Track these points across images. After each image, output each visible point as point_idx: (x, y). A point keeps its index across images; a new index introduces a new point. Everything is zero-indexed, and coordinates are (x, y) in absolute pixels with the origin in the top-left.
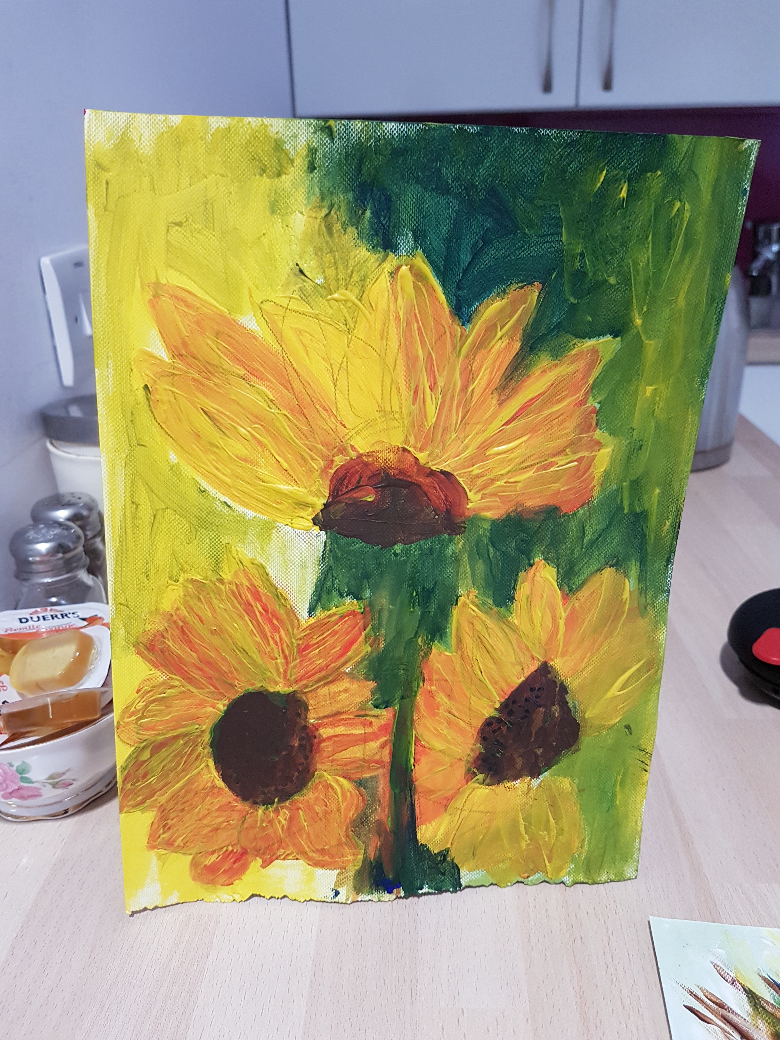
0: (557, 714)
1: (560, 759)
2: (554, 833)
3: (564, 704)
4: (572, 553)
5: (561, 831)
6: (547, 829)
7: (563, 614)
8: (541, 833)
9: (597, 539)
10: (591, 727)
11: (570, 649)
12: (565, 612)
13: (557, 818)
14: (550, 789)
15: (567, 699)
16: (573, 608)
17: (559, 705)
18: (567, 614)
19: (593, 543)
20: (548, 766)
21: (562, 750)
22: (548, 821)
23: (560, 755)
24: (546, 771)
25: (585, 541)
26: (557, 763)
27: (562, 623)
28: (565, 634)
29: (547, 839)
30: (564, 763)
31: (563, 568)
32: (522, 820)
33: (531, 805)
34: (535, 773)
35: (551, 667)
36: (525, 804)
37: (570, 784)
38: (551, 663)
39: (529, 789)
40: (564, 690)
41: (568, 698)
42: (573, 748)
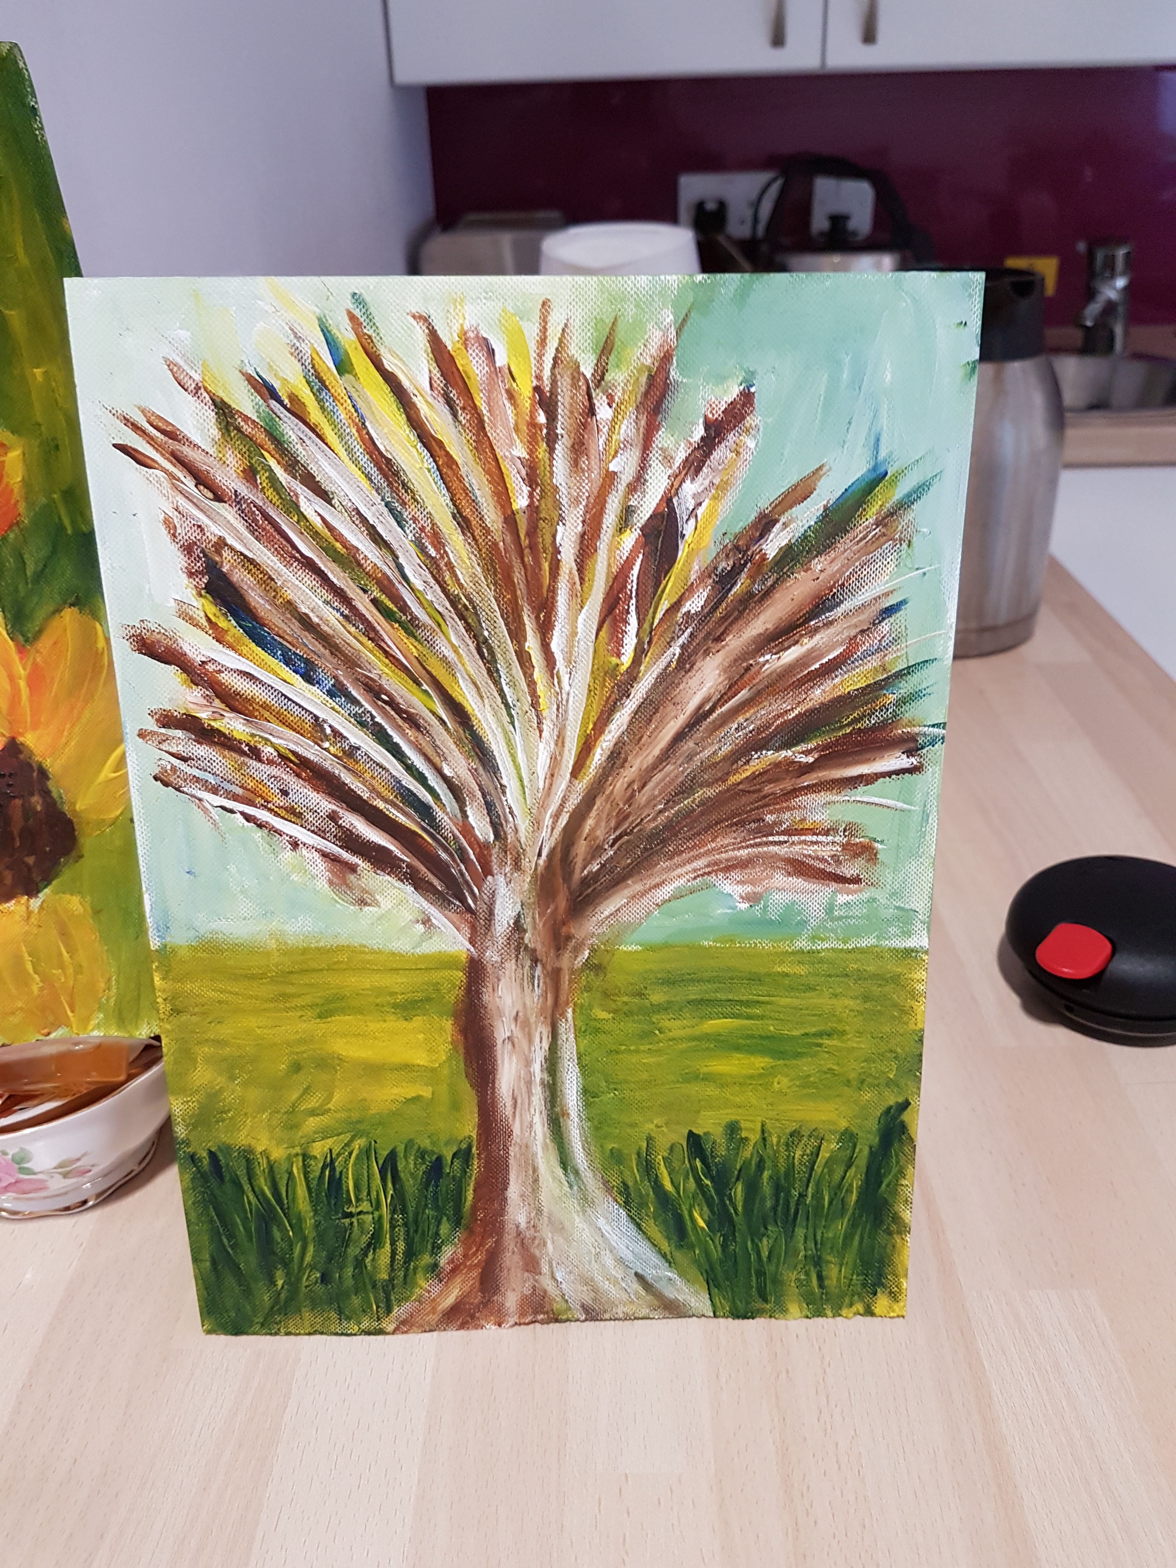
0: (39, 808)
1: (61, 871)
2: (70, 971)
3: (46, 793)
4: (17, 590)
5: (78, 969)
6: (62, 966)
7: (22, 672)
8: (54, 971)
9: (43, 570)
10: (88, 823)
11: (42, 719)
12: (24, 669)
13: (71, 952)
14: (56, 912)
15: (50, 787)
16: (35, 665)
17: (41, 795)
18: (28, 671)
19: (39, 576)
20: (47, 880)
21: (60, 858)
22: (61, 954)
23: (59, 864)
24: (46, 887)
25: (29, 573)
26: (56, 876)
27: (22, 684)
28: (31, 701)
29: (63, 980)
30: (67, 874)
31: (10, 612)
32: (26, 955)
33: (36, 934)
34: (32, 891)
35: (22, 744)
36: (27, 933)
37: (81, 903)
38: (21, 739)
39: (29, 913)
40: (43, 774)
41: (51, 785)
42: (74, 854)
